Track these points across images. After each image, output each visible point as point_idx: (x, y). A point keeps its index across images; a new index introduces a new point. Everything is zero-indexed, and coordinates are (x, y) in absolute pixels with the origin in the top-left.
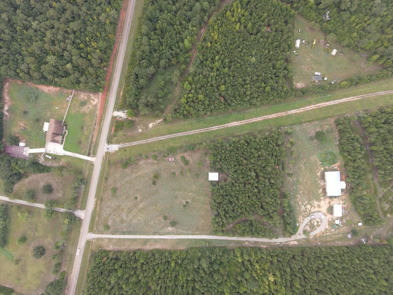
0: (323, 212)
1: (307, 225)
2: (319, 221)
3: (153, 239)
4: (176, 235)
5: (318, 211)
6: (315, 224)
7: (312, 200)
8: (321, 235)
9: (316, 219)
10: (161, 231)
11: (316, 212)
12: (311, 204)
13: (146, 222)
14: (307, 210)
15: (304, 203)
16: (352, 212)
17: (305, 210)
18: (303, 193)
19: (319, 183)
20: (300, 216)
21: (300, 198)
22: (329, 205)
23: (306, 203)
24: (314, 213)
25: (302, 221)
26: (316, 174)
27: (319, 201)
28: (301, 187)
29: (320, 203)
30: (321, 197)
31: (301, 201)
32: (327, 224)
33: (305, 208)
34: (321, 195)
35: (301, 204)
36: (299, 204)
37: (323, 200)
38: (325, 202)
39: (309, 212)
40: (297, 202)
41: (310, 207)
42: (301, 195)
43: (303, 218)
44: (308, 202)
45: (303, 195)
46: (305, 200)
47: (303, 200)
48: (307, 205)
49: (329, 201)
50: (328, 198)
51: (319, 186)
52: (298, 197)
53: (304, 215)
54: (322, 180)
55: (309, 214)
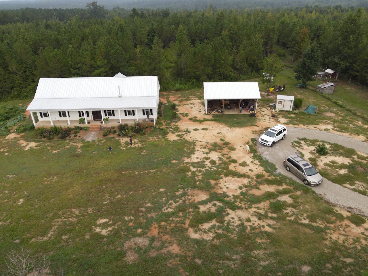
0: (254, 136)
2: (313, 148)
5: (254, 151)
6: (342, 160)
7: (185, 170)
9: (308, 156)
11: (257, 157)
12: (212, 175)
14: (256, 193)
15: (203, 208)
17: (265, 205)
18: (116, 210)
19: (80, 145)
20: (335, 236)
21: (154, 232)
22: (207, 122)
23: (203, 197)
24: (267, 165)
26: (20, 154)
27: (188, 145)
28: (58, 222)
29: (198, 143)
30: (167, 140)
31: (187, 226)
32: (311, 127)
33: (251, 208)
34: (156, 140)
35: (213, 227)
36: (215, 247)
37: (183, 135)
38: (196, 130)
39: (270, 182)
40: (198, 261)
41: (233, 179)
42: (128, 229)
43: (341, 217)
44: (192, 188)
45: (136, 216)
46: (176, 202)
47: (178, 217)
48: (220, 191)
49: (191, 122)
50: (170, 123)
51: (98, 146)
52: (151, 247)
53: (307, 211)
54: (70, 137)
55: (285, 186)
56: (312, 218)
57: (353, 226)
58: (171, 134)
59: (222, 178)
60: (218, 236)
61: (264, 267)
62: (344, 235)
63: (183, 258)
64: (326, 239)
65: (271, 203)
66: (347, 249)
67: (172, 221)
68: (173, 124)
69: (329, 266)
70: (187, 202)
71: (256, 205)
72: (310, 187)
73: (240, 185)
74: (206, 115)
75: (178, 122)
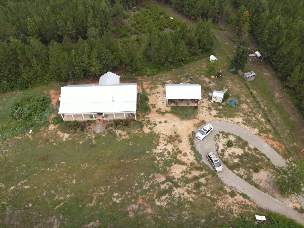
0: (194, 129)
1: (249, 179)
2: (225, 140)
5: (192, 143)
6: (239, 151)
7: (154, 159)
8: (271, 136)
9: (221, 147)
11: (193, 148)
12: (168, 163)
14: (189, 176)
15: (162, 187)
16: (185, 72)
17: (192, 184)
18: (121, 188)
19: (94, 137)
20: (220, 204)
21: (140, 201)
22: (167, 115)
23: (163, 179)
24: (198, 155)
25: (240, 198)
26: (62, 144)
27: (155, 137)
28: (95, 195)
29: (161, 136)
30: (143, 132)
31: (155, 198)
32: (229, 120)
33: (185, 186)
34: (137, 132)
35: (167, 198)
36: (167, 210)
37: (152, 127)
38: (160, 122)
39: (197, 169)
40: (159, 217)
41: (179, 166)
42: (128, 199)
43: (226, 192)
44: (157, 172)
45: (131, 191)
46: (149, 182)
47: (150, 192)
48: (171, 175)
49: (157, 114)
50: (145, 115)
51: (104, 137)
52: (139, 210)
53: (211, 189)
54: (86, 129)
55: (204, 172)
56: (212, 193)
57: (230, 197)
58: (145, 126)
59: (173, 165)
60: (169, 204)
61: (186, 220)
62: (224, 203)
63: (153, 215)
64: (215, 205)
65: (195, 183)
66: (223, 210)
67: (148, 194)
68: (146, 116)
69: (213, 219)
70: (155, 183)
71: (188, 185)
72: (216, 173)
73: (182, 171)
74: (167, 106)
75: (150, 114)
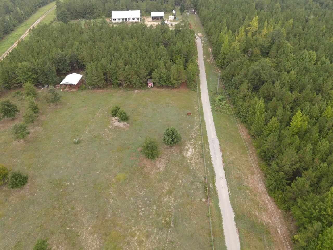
3: (232, 198)
4: (209, 141)
10: (200, 175)
13: (167, 225)
50: (143, 22)
